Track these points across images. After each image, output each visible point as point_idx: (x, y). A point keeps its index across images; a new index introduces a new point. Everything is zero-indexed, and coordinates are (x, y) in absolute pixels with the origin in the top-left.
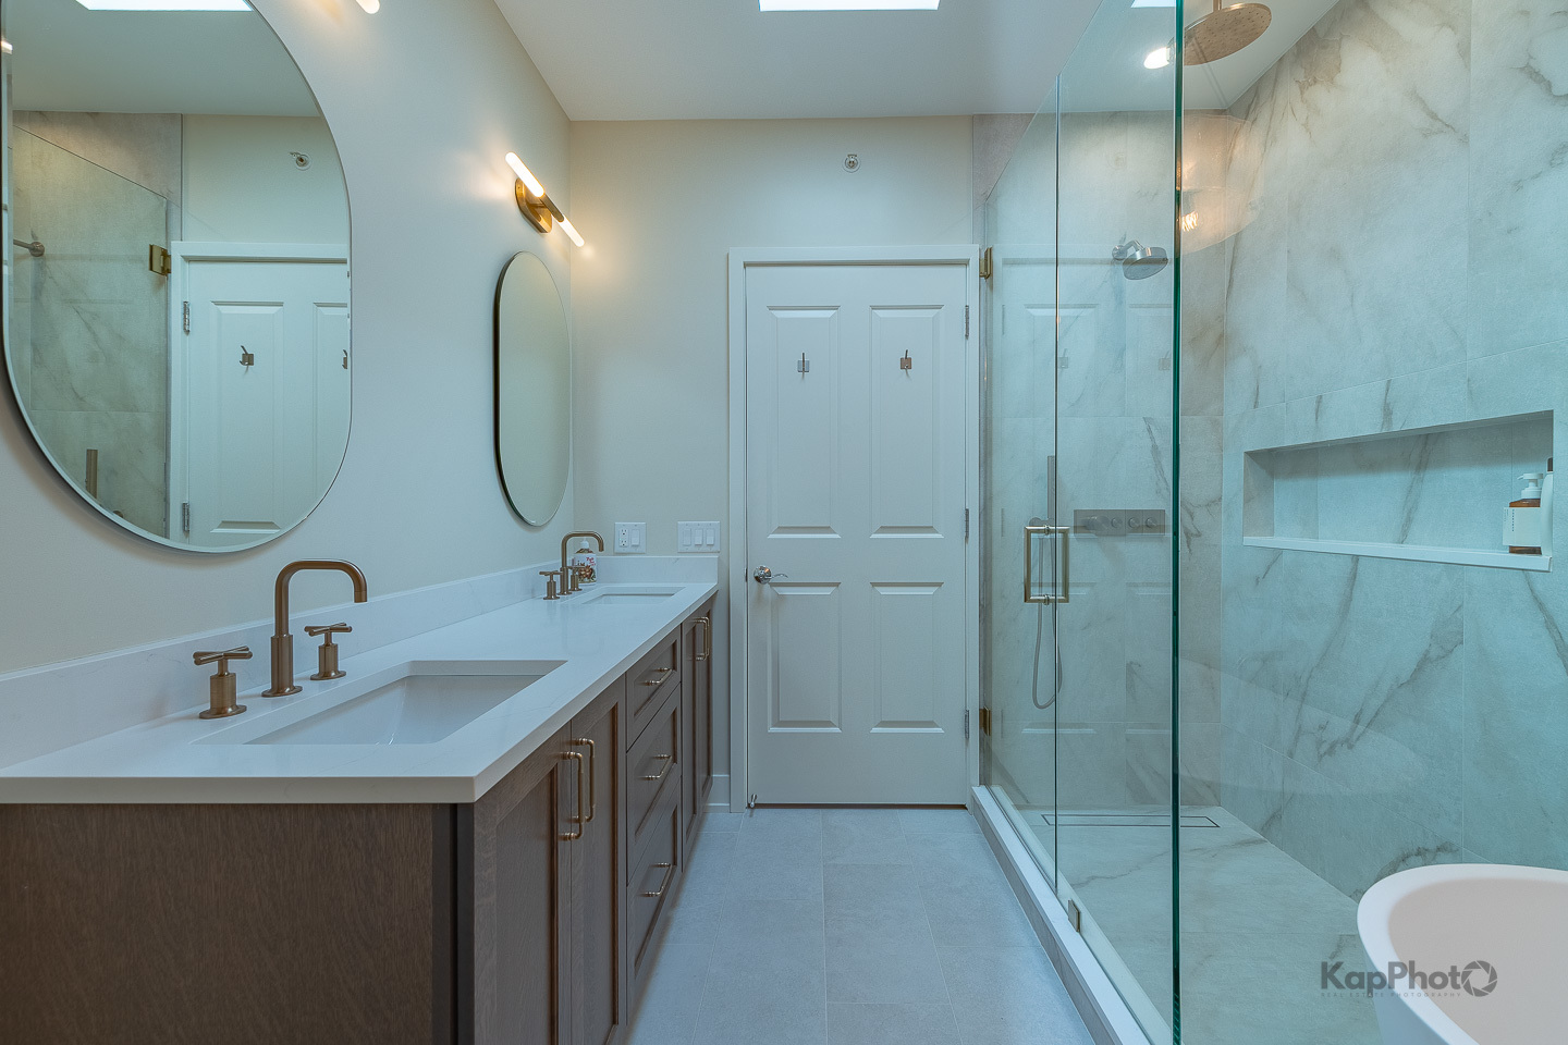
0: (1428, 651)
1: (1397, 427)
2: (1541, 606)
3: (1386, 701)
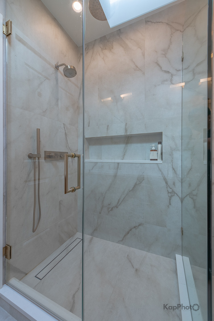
0: (136, 183)
1: (128, 133)
2: (161, 171)
3: (126, 195)
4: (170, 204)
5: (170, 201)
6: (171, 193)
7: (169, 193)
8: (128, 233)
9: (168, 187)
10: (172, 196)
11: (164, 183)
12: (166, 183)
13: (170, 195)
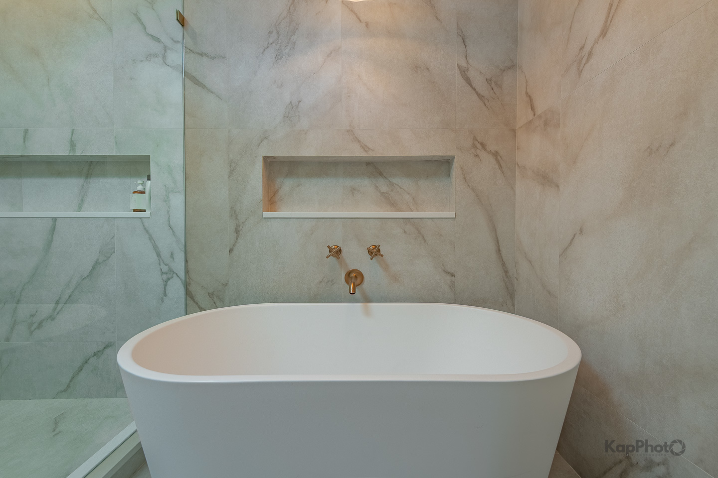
0: (98, 259)
1: (79, 153)
2: (147, 232)
3: (75, 289)
4: (165, 295)
5: (165, 289)
6: (166, 273)
7: (162, 273)
8: (81, 369)
9: (162, 263)
10: (169, 279)
11: (155, 255)
12: (159, 255)
13: (165, 277)
